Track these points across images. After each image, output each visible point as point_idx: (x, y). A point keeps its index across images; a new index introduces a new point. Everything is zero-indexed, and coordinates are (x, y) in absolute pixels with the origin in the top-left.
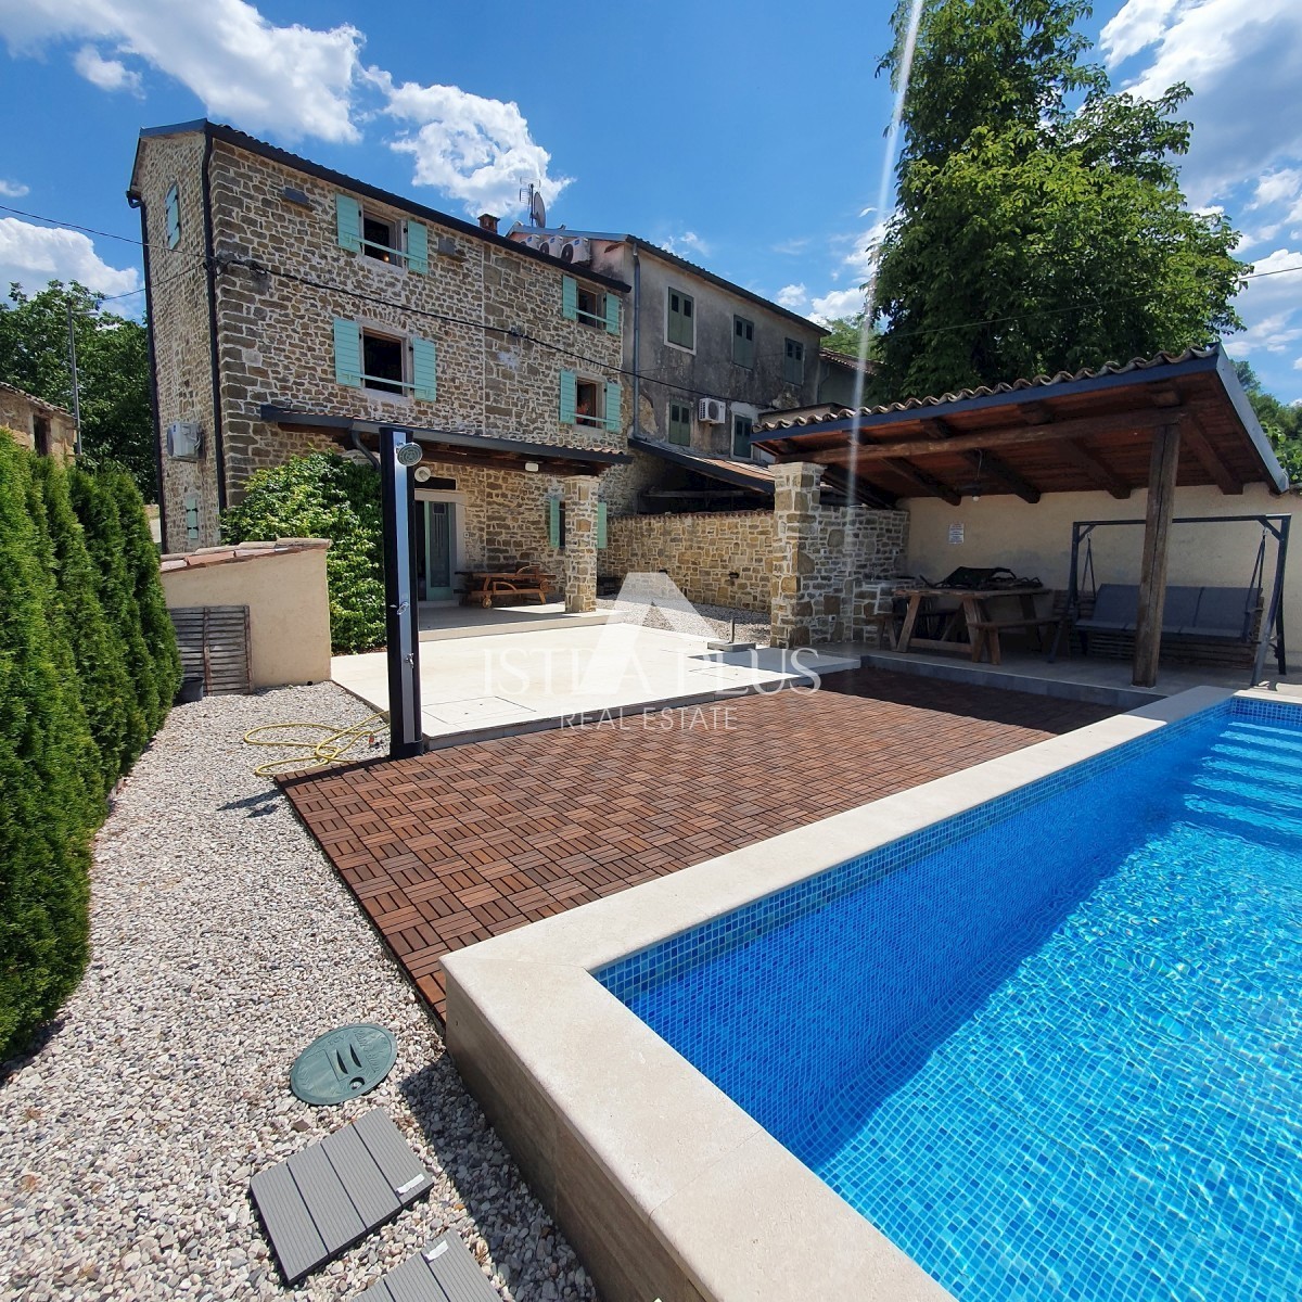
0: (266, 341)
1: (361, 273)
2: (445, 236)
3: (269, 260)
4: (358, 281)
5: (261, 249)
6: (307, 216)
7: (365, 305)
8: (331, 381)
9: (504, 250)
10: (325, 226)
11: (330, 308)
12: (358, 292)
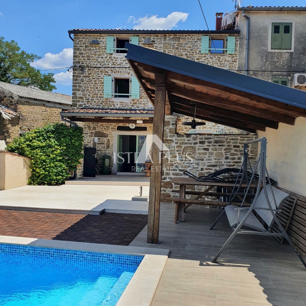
0: (83, 88)
1: (114, 59)
2: (147, 37)
3: (85, 63)
4: (113, 63)
5: (84, 61)
6: (98, 47)
7: (115, 70)
8: (103, 97)
9: (173, 35)
10: (103, 48)
11: (103, 74)
12: (113, 66)
